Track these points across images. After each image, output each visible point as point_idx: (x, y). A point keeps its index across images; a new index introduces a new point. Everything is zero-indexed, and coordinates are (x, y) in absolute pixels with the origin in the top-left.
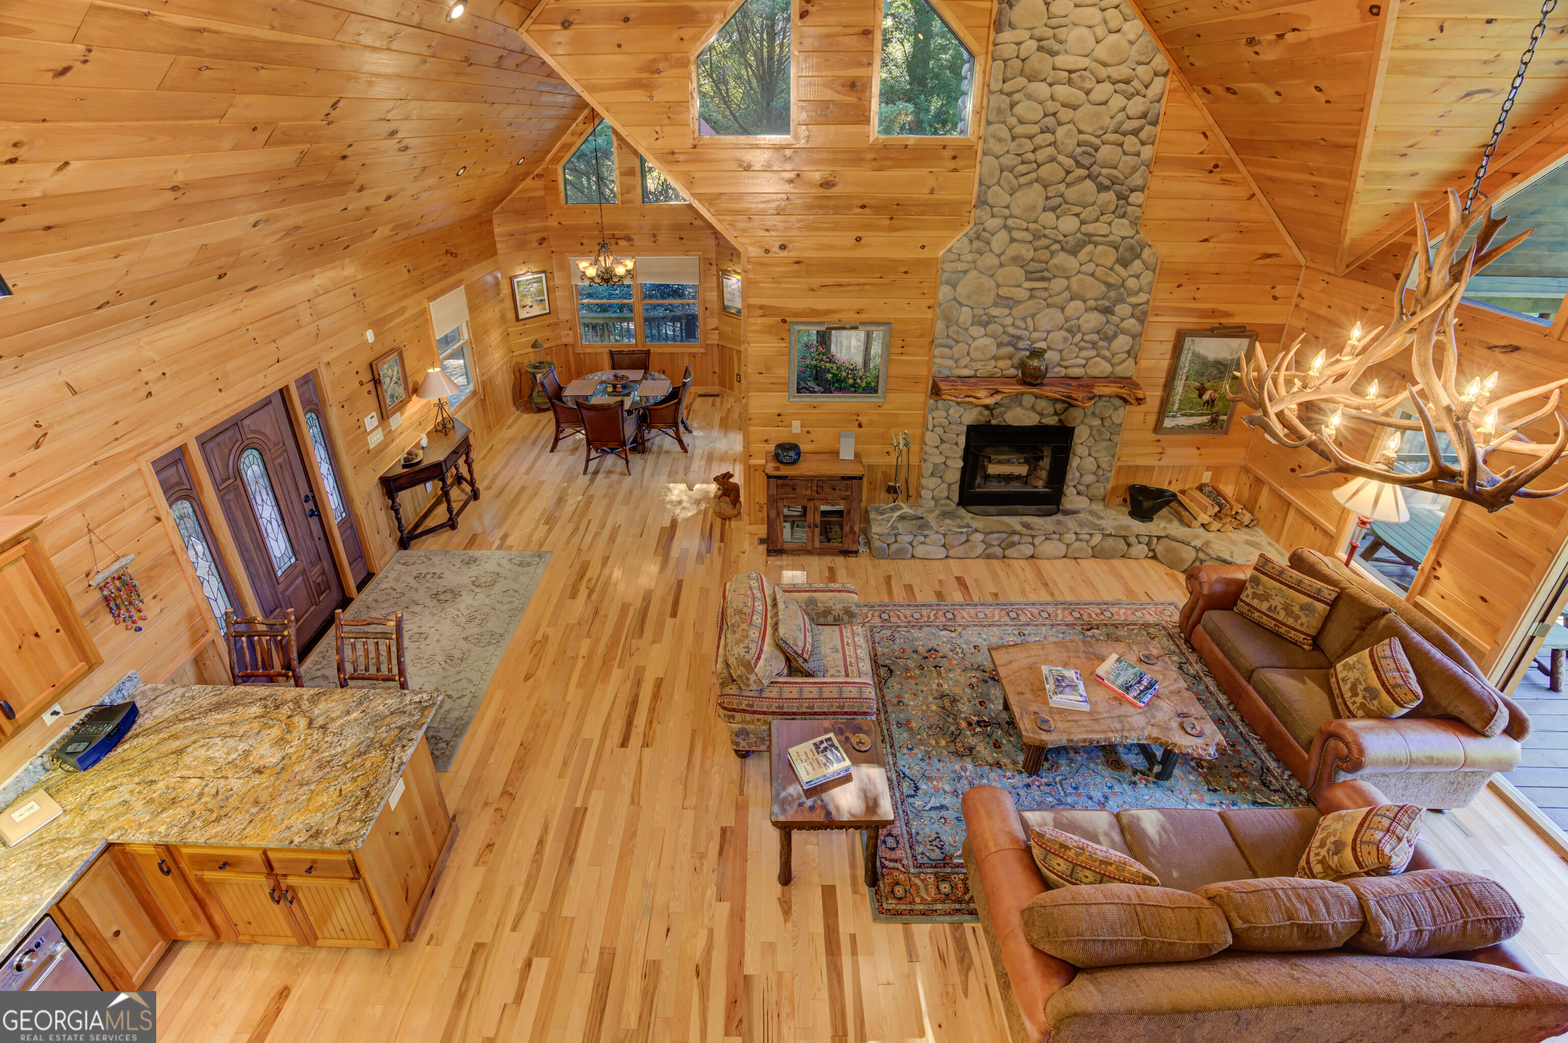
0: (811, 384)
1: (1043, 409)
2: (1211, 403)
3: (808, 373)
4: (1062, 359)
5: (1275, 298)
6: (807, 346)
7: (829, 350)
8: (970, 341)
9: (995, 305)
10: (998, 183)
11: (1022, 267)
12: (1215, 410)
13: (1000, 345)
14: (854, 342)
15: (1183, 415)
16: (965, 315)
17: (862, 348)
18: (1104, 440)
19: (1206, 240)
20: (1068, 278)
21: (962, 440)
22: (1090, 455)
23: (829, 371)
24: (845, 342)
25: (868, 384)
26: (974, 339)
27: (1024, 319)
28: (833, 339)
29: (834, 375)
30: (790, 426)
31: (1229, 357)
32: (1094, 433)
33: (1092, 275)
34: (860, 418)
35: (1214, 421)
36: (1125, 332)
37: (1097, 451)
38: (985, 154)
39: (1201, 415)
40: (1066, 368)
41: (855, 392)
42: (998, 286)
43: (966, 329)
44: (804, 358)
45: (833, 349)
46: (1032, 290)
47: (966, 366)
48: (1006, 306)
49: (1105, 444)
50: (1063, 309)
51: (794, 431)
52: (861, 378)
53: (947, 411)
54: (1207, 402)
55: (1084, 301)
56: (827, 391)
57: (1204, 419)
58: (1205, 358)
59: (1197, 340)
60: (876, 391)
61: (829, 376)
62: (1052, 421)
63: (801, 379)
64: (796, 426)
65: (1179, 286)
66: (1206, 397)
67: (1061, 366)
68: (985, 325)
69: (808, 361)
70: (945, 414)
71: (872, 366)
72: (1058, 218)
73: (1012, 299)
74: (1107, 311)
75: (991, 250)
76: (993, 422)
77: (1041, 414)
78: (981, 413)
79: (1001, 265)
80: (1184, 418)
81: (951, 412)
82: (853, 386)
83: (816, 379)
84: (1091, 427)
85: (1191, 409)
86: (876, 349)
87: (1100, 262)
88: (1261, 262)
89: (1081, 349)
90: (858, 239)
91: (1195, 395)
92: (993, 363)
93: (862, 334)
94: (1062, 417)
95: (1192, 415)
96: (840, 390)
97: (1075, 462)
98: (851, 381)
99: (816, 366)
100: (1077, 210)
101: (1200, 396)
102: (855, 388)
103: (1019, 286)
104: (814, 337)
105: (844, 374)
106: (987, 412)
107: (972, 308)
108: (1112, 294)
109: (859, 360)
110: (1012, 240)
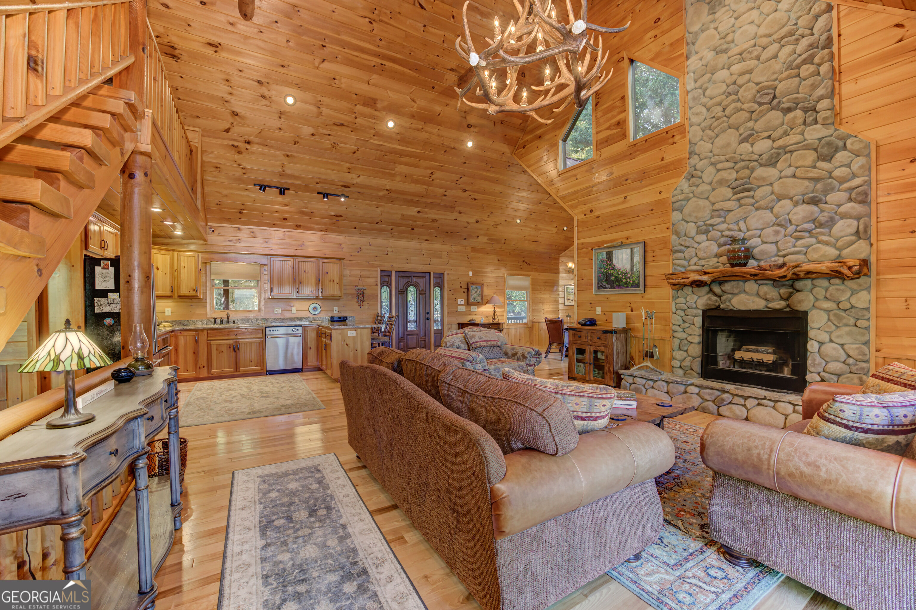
0: (604, 283)
3: (602, 277)
4: (779, 250)
6: (602, 261)
7: (612, 262)
8: (696, 245)
9: (712, 217)
10: (702, 139)
11: (729, 186)
13: (720, 245)
14: (624, 256)
16: (691, 228)
17: (629, 259)
18: (847, 325)
20: (771, 184)
21: (699, 321)
22: (831, 341)
23: (613, 275)
24: (620, 257)
25: (634, 281)
26: (699, 243)
27: (737, 222)
28: (614, 256)
29: (616, 277)
30: (595, 311)
32: (832, 317)
33: (794, 176)
34: (632, 305)
36: (844, 216)
37: (838, 337)
38: (691, 126)
40: (784, 256)
41: (627, 287)
42: (713, 204)
43: (693, 238)
44: (600, 268)
45: (614, 262)
46: (739, 200)
47: (695, 264)
48: (719, 216)
49: (847, 329)
50: (771, 209)
51: (597, 313)
52: (629, 278)
53: (686, 298)
55: (791, 199)
56: (612, 287)
60: (638, 286)
61: (613, 278)
62: (778, 305)
63: (600, 281)
64: (599, 310)
67: (779, 256)
68: (707, 232)
69: (602, 270)
70: (685, 302)
71: (635, 269)
72: (752, 145)
73: (722, 210)
74: (818, 201)
75: (703, 182)
76: (722, 306)
77: (766, 300)
79: (713, 190)
81: (688, 299)
82: (625, 283)
83: (606, 280)
84: (828, 311)
86: (638, 258)
87: (799, 164)
89: (798, 239)
90: (625, 198)
92: (716, 259)
93: (629, 251)
94: (790, 301)
96: (619, 286)
97: (812, 346)
98: (624, 280)
99: (606, 273)
100: (767, 134)
102: (627, 285)
103: (729, 200)
104: (605, 256)
105: (620, 276)
106: (714, 298)
107: (695, 223)
108: (819, 186)
109: (628, 267)
110: (718, 170)
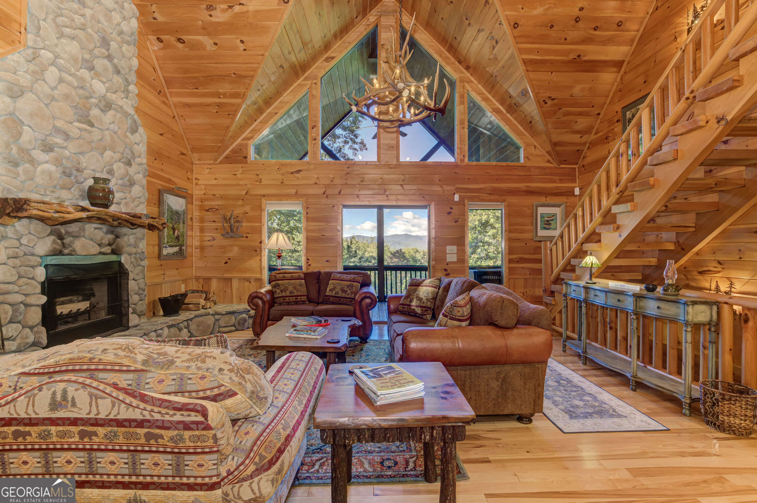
1: (102, 239)
2: (177, 238)
5: (188, 179)
11: (71, 107)
12: (180, 243)
15: (170, 246)
16: (28, 134)
19: (161, 135)
20: (102, 130)
21: (40, 273)
22: (133, 278)
31: (180, 210)
32: (133, 260)
33: (116, 134)
35: (181, 250)
37: (137, 275)
39: (176, 246)
42: (54, 117)
46: (80, 130)
50: (102, 154)
54: (177, 237)
55: (114, 152)
57: (176, 249)
58: (172, 209)
59: (168, 196)
65: (155, 159)
66: (176, 234)
68: (47, 151)
72: (92, 78)
73: (66, 132)
74: (129, 163)
75: (44, 80)
76: (65, 252)
77: (100, 245)
78: (54, 242)
80: (169, 248)
81: (23, 241)
84: (130, 255)
85: (172, 242)
87: (120, 125)
88: (181, 156)
89: (116, 191)
91: (172, 233)
94: (113, 247)
95: (172, 246)
101: (174, 233)
103: (71, 123)
106: (59, 242)
108: (129, 152)
110: (62, 80)
